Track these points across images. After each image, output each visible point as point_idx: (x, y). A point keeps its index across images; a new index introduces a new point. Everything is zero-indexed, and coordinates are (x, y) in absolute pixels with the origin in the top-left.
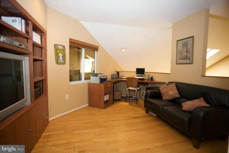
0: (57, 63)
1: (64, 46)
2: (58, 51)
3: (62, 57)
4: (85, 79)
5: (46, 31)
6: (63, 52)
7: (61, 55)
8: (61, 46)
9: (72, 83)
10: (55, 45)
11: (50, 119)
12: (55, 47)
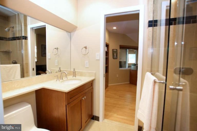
0: (113, 58)
1: (117, 50)
2: (114, 52)
3: (116, 55)
4: (129, 67)
5: (109, 44)
6: (116, 52)
7: (115, 54)
8: (116, 49)
9: (121, 69)
10: (113, 49)
11: (109, 85)
12: (112, 51)
